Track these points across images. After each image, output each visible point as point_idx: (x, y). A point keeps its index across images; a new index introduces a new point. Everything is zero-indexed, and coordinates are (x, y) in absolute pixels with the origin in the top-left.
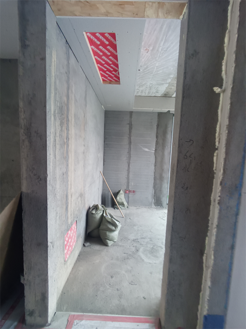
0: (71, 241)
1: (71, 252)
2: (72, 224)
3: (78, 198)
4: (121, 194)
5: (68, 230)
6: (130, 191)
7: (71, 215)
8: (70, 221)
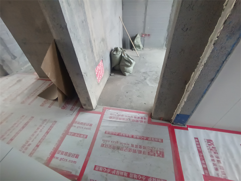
0: (100, 72)
1: (102, 79)
2: (99, 62)
3: (100, 43)
4: (138, 37)
5: (97, 66)
6: (145, 35)
7: (97, 55)
8: (97, 60)
